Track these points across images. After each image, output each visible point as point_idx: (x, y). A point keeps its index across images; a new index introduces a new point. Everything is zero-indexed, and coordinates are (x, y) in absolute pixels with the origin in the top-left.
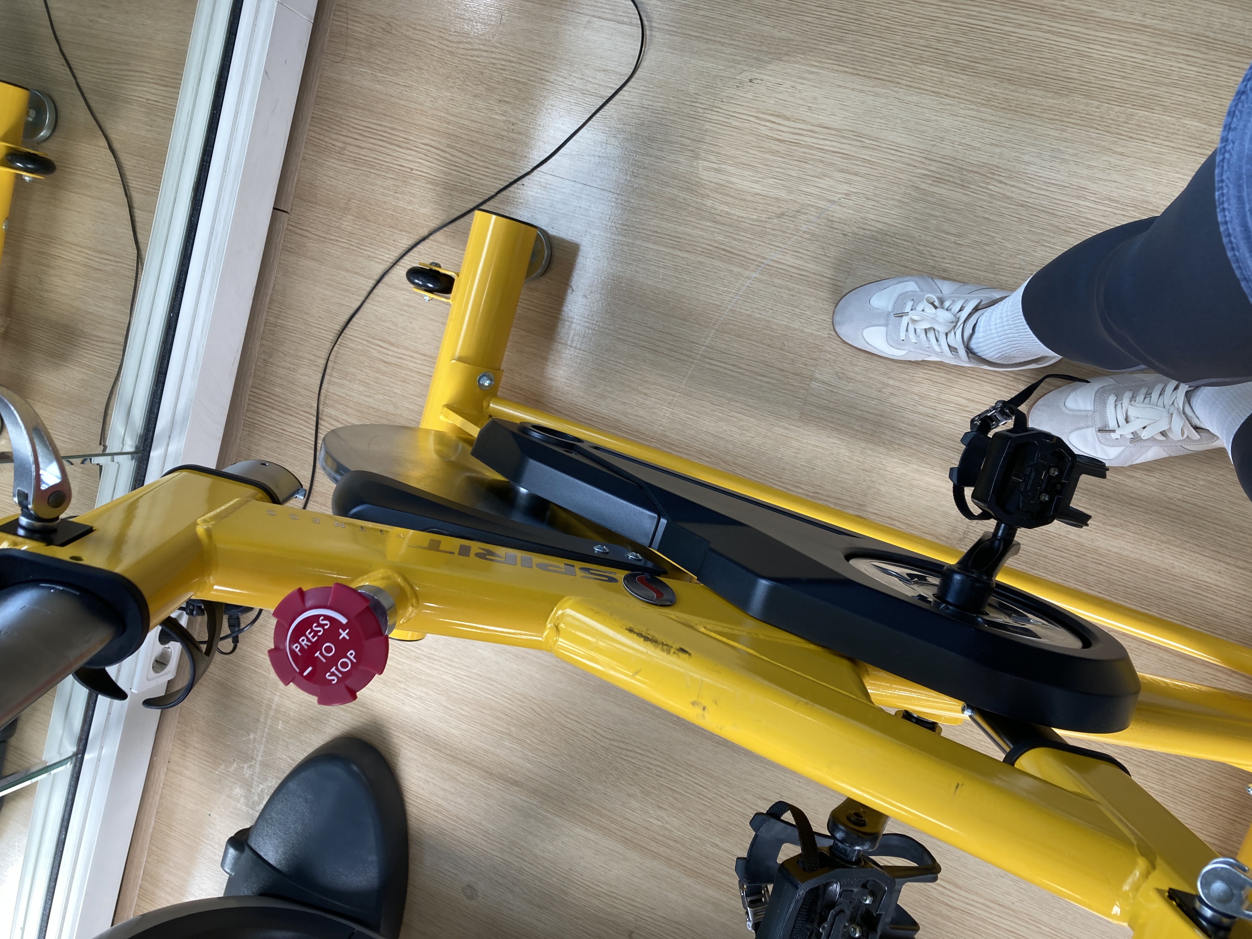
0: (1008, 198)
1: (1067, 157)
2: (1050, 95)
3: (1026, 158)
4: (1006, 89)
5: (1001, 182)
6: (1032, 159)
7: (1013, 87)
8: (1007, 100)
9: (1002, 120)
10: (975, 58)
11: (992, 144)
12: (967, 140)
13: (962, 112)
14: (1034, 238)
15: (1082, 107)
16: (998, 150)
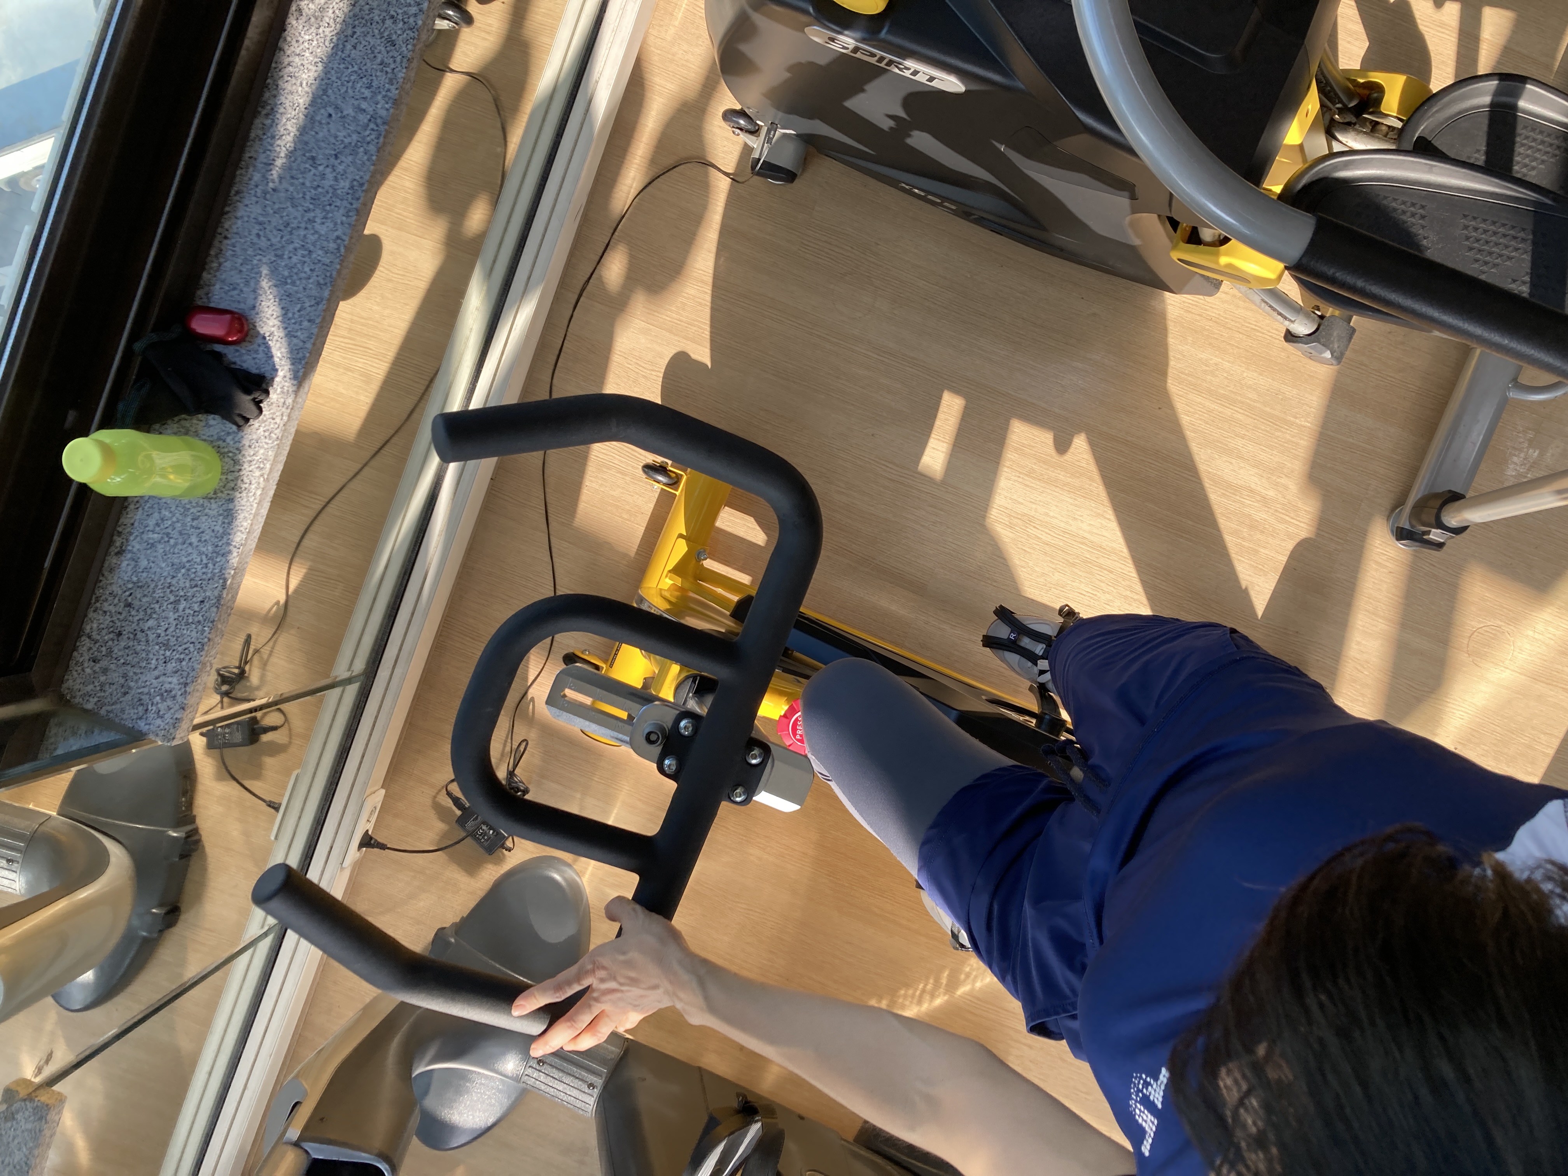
0: (1039, 538)
1: (1077, 517)
2: (1069, 475)
3: (1051, 514)
4: (1041, 467)
5: (1035, 527)
6: (1055, 515)
7: (1046, 467)
8: (1042, 475)
9: (1038, 487)
10: (1024, 444)
11: (1031, 502)
12: (1015, 497)
13: (1013, 477)
14: (1054, 566)
15: (1087, 486)
16: (1034, 506)
